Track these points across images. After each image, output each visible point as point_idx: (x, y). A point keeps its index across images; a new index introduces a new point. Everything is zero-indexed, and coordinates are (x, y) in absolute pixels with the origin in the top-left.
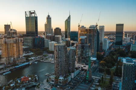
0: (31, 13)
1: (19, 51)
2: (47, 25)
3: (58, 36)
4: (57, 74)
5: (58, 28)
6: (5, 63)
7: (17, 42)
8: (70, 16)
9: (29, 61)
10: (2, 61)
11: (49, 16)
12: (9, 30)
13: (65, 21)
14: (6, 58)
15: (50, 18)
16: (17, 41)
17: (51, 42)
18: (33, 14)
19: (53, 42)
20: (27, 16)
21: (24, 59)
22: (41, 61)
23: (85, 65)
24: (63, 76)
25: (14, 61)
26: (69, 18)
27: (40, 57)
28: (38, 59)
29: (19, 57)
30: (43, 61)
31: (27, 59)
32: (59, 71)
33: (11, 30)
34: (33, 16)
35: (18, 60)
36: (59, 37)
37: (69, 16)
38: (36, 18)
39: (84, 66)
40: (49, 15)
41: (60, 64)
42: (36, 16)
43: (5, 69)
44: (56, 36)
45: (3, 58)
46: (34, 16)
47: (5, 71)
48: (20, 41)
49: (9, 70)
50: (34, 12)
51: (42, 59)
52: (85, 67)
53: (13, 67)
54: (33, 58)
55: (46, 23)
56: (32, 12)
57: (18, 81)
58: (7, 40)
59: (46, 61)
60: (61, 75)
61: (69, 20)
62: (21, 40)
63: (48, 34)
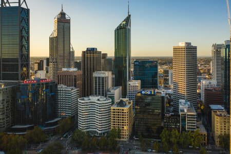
8: (129, 16)
11: (63, 14)
15: (68, 22)
46: (17, 5)
55: (55, 35)
61: (128, 27)
63: (65, 69)
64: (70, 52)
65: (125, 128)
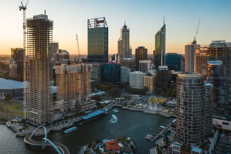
0: (98, 22)
1: (85, 87)
2: (122, 43)
3: (145, 62)
4: (186, 138)
5: (142, 47)
6: (62, 110)
7: (83, 71)
8: (165, 25)
9: (102, 107)
10: (56, 105)
11: (125, 27)
12: (56, 52)
13: (156, 36)
14: (65, 101)
15: (128, 31)
16: (84, 69)
17: (133, 73)
18: (100, 24)
19: (137, 72)
20: (90, 28)
21: (93, 102)
22: (124, 107)
23: (226, 122)
24: (198, 145)
25: (76, 106)
26: (164, 28)
27: (121, 100)
28: (116, 104)
29: (85, 100)
30: (127, 108)
31: (98, 104)
32: (191, 133)
33: (60, 51)
34: (101, 26)
35: (84, 106)
36: (147, 64)
37: (163, 25)
38: (106, 31)
39: (223, 123)
40: (126, 25)
41: (192, 117)
42: (106, 26)
43: (66, 122)
44: (141, 62)
45: (58, 100)
46: (103, 26)
47: (66, 125)
48: (87, 70)
49: (72, 124)
50: (103, 19)
51: (125, 105)
52: (227, 124)
53: (78, 119)
54: (107, 102)
55: (121, 39)
56: (99, 20)
57: (100, 148)
58: (68, 67)
59: (133, 109)
60: (195, 142)
61: (163, 33)
62: (89, 69)
63: (125, 59)
64: (129, 49)
65: (151, 87)
